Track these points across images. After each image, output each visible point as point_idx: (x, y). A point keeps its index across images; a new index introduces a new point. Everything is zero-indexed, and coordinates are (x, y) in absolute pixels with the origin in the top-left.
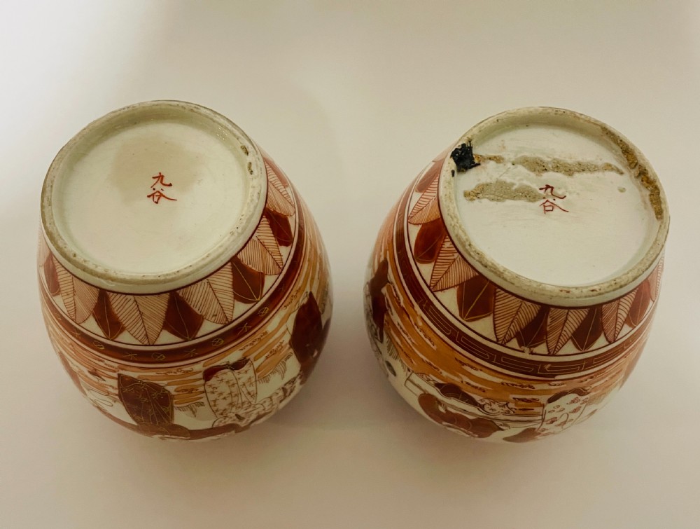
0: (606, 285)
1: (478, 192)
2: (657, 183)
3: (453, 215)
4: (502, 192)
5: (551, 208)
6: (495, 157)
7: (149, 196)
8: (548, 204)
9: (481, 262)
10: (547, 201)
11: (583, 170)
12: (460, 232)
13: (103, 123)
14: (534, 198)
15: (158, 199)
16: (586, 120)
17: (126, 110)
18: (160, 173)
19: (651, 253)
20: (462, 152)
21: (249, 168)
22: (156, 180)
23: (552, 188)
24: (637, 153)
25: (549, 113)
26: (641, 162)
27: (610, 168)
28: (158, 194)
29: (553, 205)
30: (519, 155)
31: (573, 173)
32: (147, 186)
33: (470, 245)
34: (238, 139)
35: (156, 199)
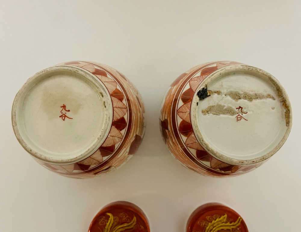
0: (259, 159)
1: (208, 110)
2: (290, 108)
3: (196, 126)
4: (219, 110)
5: (240, 119)
6: (218, 92)
7: (60, 117)
8: (239, 116)
9: (207, 148)
10: (239, 115)
11: (257, 98)
12: (199, 134)
13: (34, 80)
14: (233, 113)
15: (64, 118)
16: (262, 74)
17: (43, 73)
18: (64, 105)
19: (281, 143)
20: (203, 92)
21: (104, 104)
22: (62, 108)
23: (242, 108)
24: (283, 92)
25: (245, 69)
26: (284, 96)
27: (270, 96)
28: (64, 115)
29: (241, 117)
30: (229, 90)
31: (252, 100)
32: (58, 111)
33: (203, 140)
34: (98, 88)
35: (63, 118)
